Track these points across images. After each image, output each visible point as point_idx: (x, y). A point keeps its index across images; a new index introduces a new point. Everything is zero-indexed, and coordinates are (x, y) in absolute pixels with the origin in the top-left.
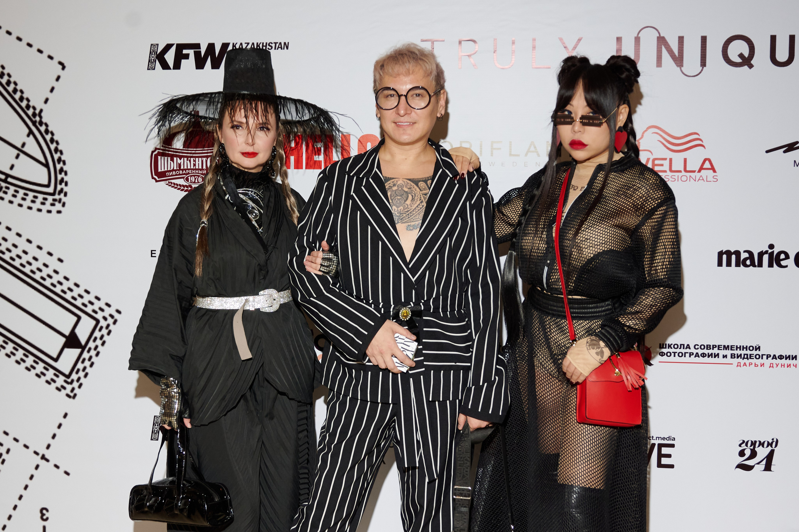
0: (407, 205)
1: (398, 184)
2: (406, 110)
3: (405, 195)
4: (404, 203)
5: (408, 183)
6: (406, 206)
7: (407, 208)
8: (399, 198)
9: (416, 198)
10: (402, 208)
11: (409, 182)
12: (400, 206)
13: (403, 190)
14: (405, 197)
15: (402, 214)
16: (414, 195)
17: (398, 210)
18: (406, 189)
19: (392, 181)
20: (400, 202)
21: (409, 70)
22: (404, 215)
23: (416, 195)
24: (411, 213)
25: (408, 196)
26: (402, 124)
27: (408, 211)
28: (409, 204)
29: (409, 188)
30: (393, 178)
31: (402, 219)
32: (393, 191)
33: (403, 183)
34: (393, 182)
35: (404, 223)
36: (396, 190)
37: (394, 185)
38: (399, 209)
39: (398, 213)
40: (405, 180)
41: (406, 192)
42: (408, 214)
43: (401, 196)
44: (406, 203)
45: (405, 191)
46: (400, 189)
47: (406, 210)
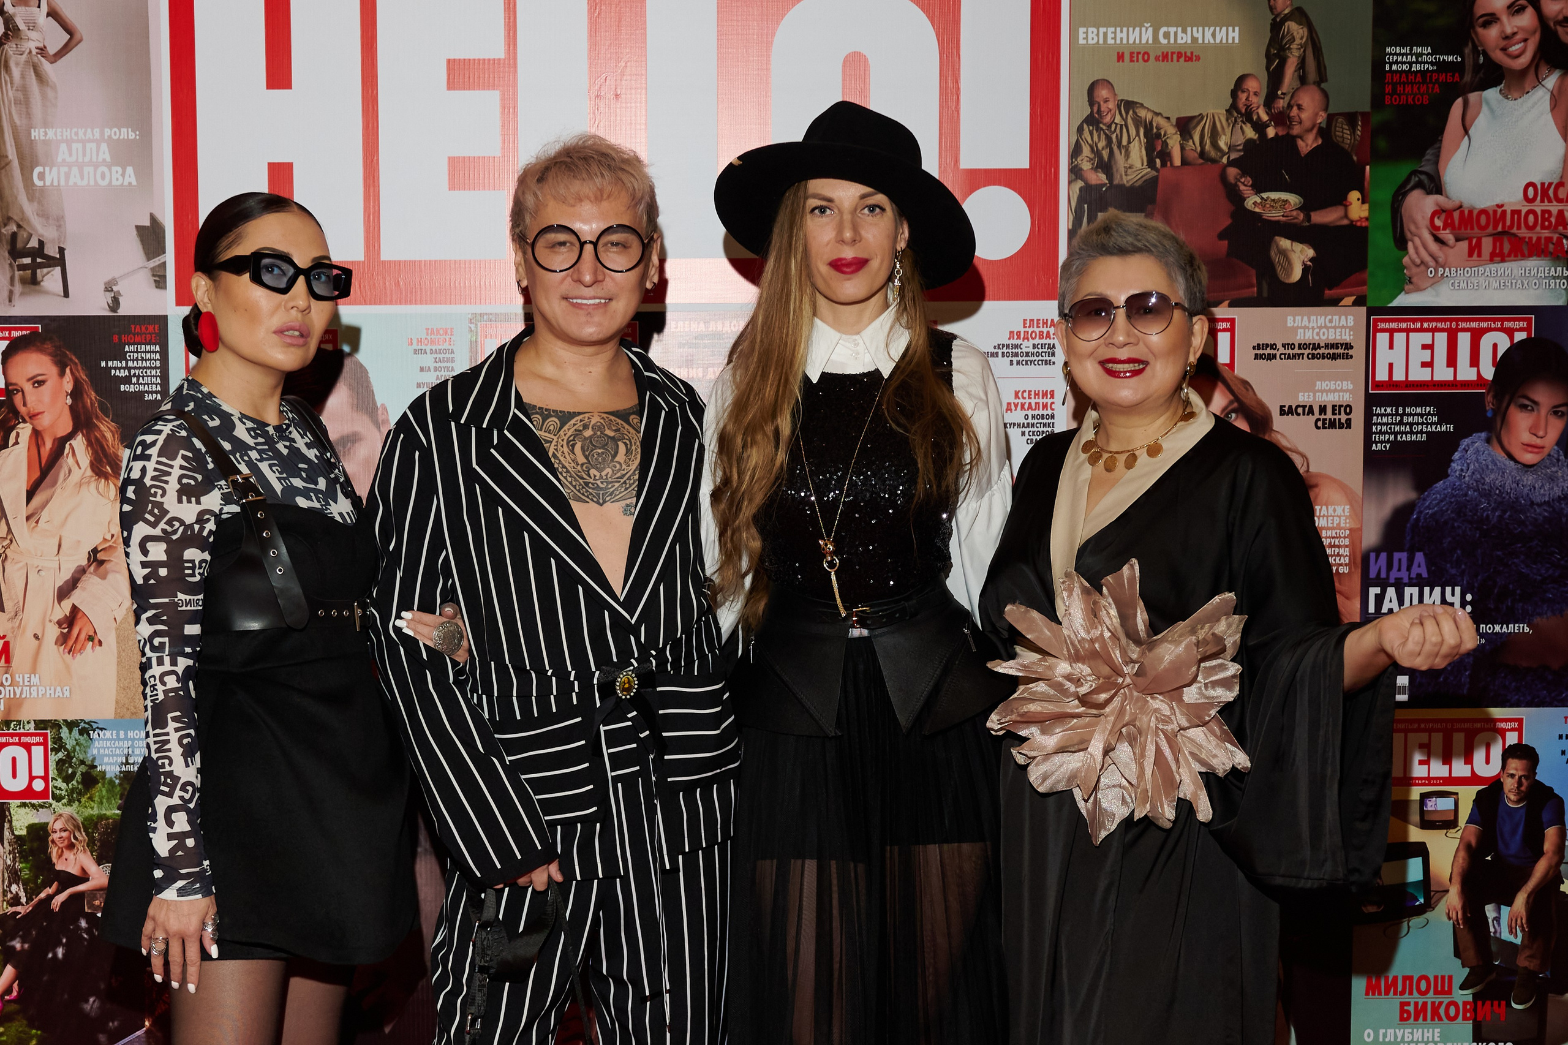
0: (620, 463)
1: (592, 424)
2: (595, 273)
3: (611, 444)
4: (612, 460)
5: (611, 420)
6: (618, 466)
7: (620, 470)
8: (600, 451)
9: (634, 448)
10: (609, 470)
11: (613, 418)
12: (604, 468)
13: (606, 435)
14: (612, 448)
15: (612, 482)
16: (628, 442)
17: (601, 477)
18: (611, 434)
19: (579, 418)
20: (604, 460)
21: (601, 191)
22: (617, 485)
23: (633, 441)
24: (629, 479)
25: (618, 446)
26: (585, 302)
27: (624, 475)
28: (622, 462)
29: (615, 431)
30: (579, 414)
31: (611, 494)
32: (586, 439)
33: (602, 421)
34: (581, 421)
35: (618, 501)
36: (591, 437)
37: (586, 427)
38: (604, 474)
39: (602, 483)
40: (605, 416)
41: (613, 438)
42: (625, 482)
43: (603, 447)
44: (617, 459)
45: (609, 437)
46: (599, 433)
47: (619, 475)
